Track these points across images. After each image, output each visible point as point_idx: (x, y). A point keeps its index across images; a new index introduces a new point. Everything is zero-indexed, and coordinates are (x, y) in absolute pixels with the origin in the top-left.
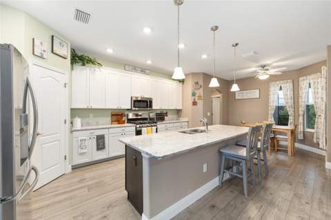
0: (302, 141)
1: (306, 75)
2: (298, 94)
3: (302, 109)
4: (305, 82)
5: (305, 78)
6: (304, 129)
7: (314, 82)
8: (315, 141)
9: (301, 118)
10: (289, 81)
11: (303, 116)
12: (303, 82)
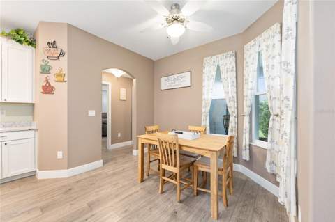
0: (249, 164)
1: (253, 38)
2: (243, 76)
3: (248, 103)
4: (252, 51)
5: (252, 42)
6: (251, 140)
7: (268, 46)
8: (268, 168)
9: (246, 119)
10: (230, 53)
11: (250, 115)
12: (249, 53)
